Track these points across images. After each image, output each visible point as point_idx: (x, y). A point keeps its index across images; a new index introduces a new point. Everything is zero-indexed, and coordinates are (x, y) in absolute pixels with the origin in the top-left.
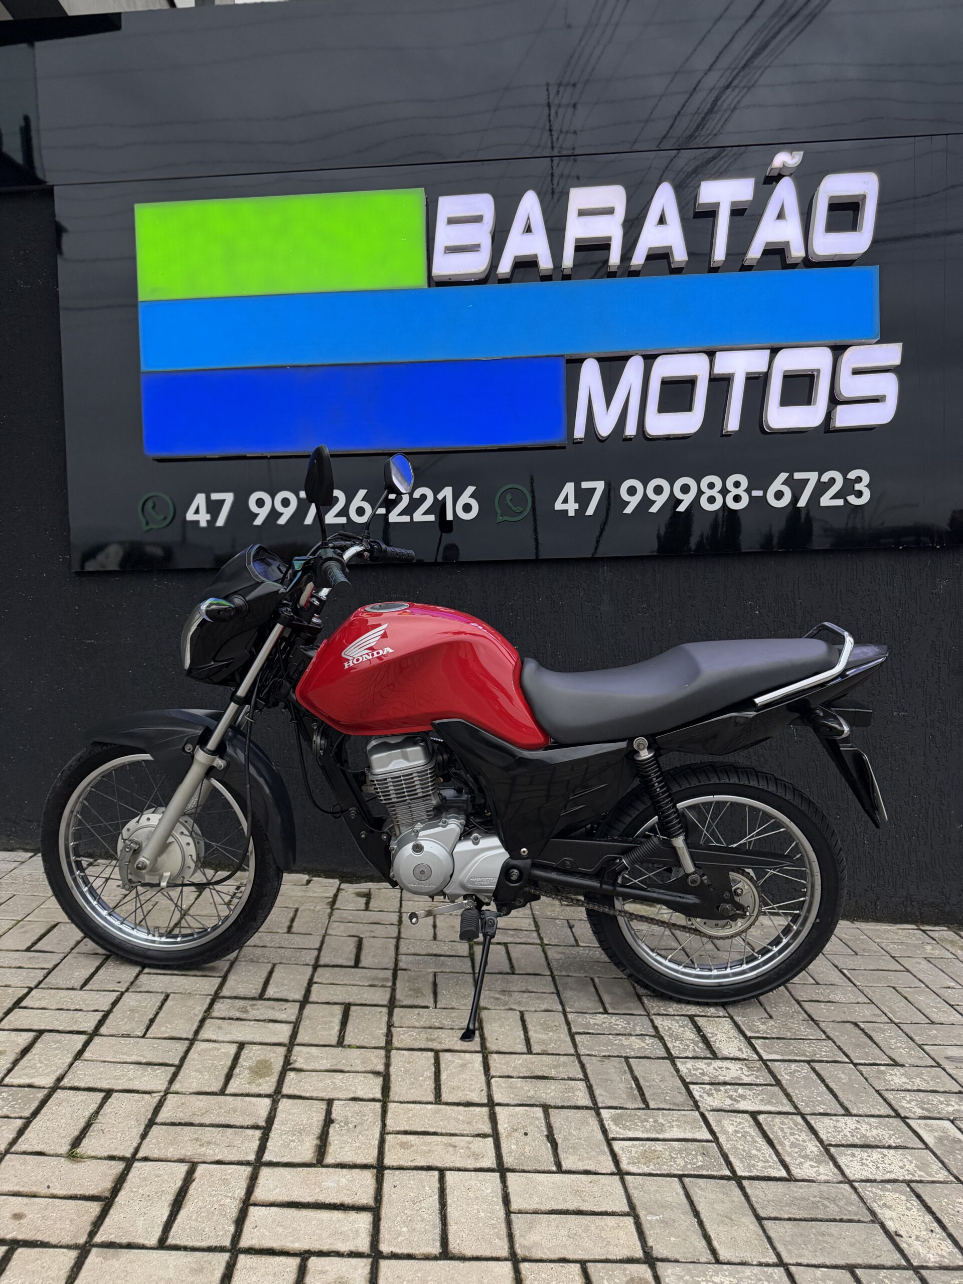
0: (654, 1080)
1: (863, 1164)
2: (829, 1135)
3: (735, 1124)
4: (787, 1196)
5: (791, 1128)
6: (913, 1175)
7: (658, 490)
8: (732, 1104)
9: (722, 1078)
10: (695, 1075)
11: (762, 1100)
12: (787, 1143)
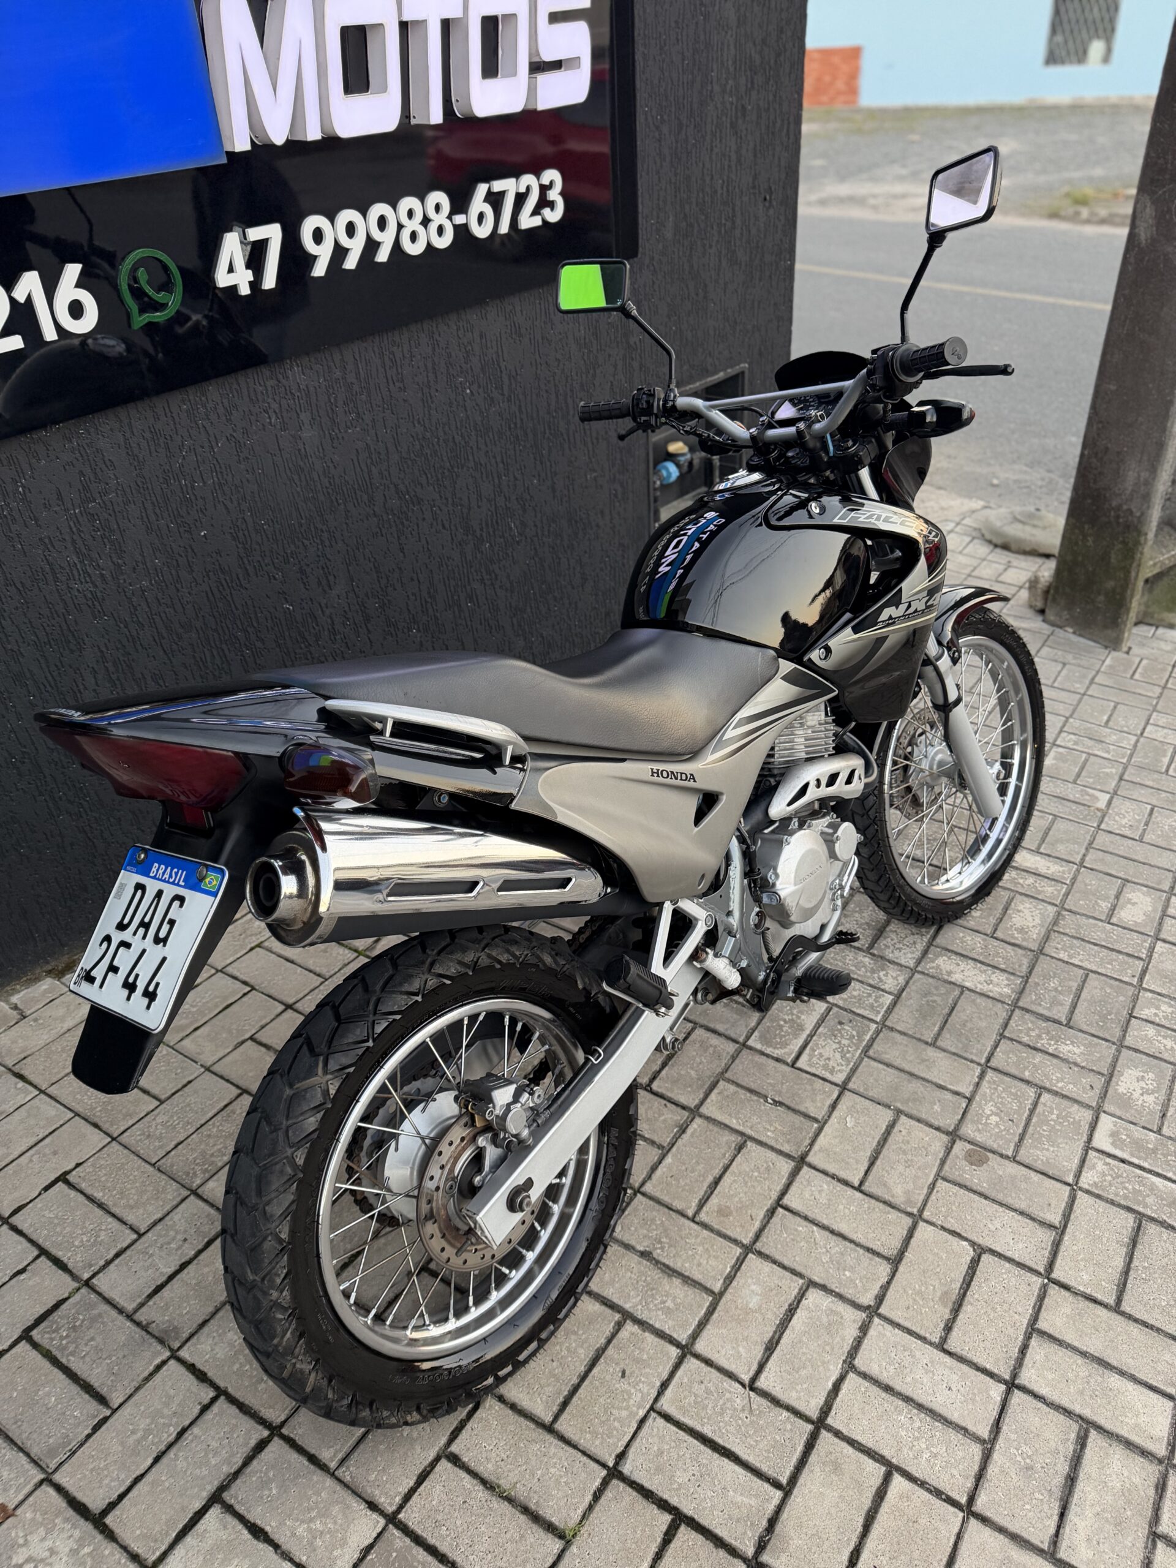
7: (351, 230)
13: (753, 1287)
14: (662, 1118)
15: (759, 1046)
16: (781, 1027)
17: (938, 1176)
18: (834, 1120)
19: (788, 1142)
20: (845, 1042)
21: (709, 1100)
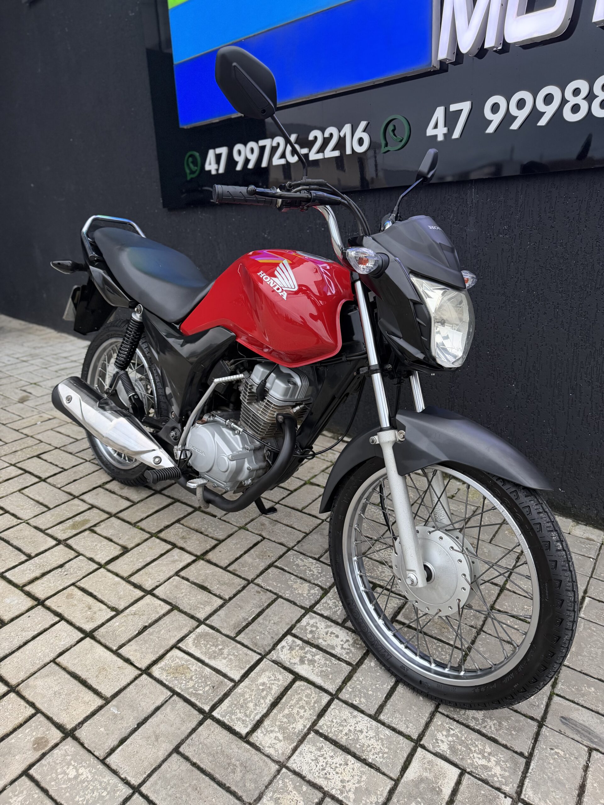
0: (270, 621)
1: (316, 759)
2: (329, 723)
3: (273, 678)
4: (220, 748)
5: (307, 703)
6: (342, 793)
7: (521, 104)
8: (295, 664)
9: (320, 641)
10: (306, 630)
11: (322, 671)
12: (286, 711)
13: (16, 602)
14: (149, 579)
15: (198, 630)
16: (217, 646)
17: (38, 711)
18: (115, 658)
19: (107, 632)
20: (191, 684)
21: (155, 599)
